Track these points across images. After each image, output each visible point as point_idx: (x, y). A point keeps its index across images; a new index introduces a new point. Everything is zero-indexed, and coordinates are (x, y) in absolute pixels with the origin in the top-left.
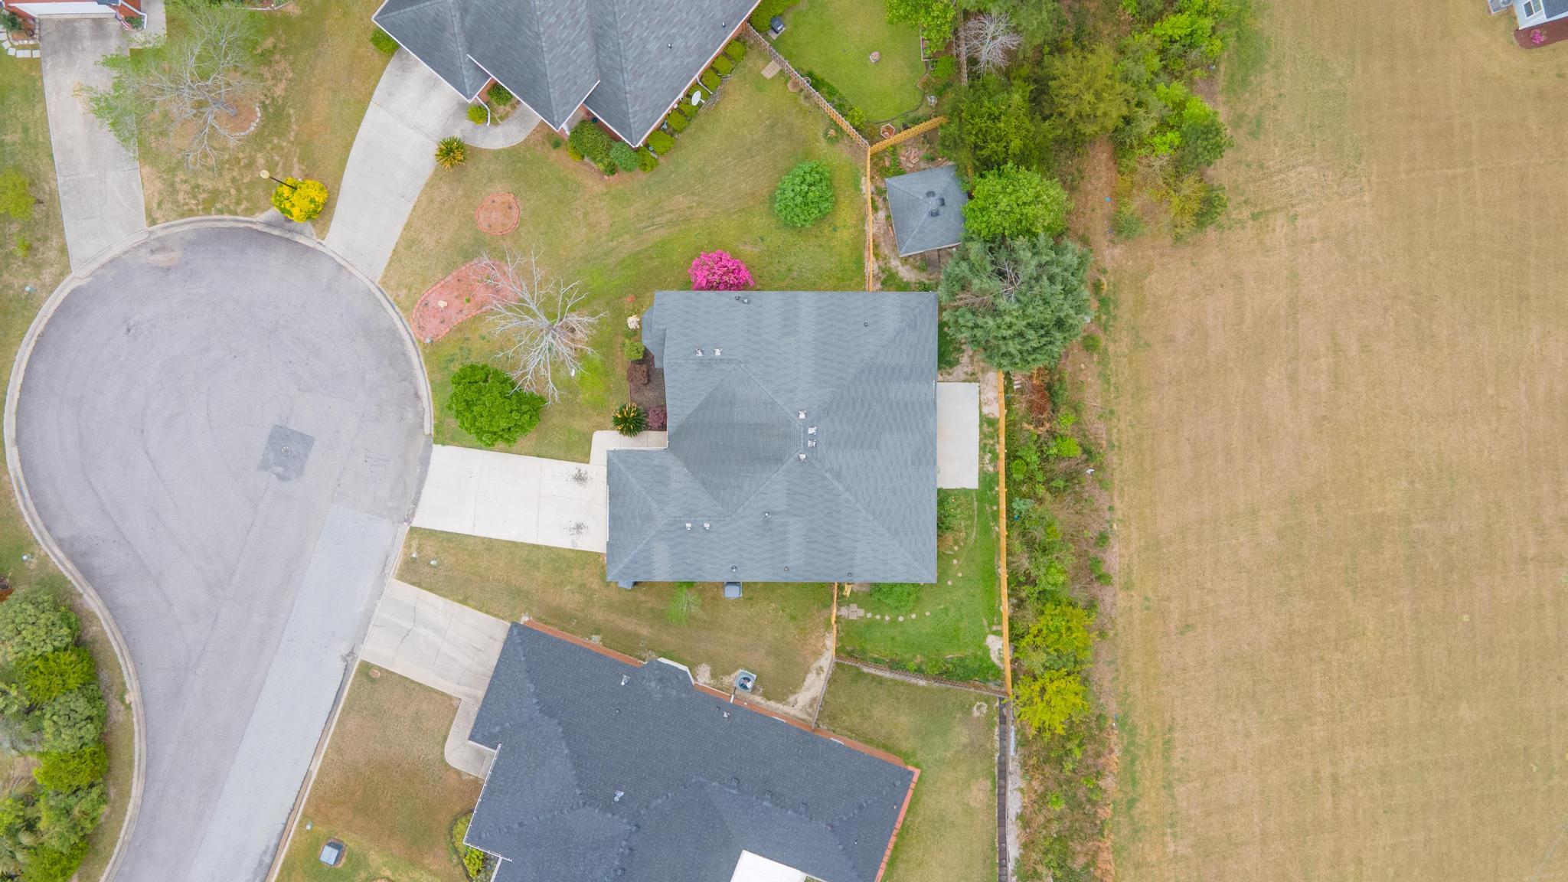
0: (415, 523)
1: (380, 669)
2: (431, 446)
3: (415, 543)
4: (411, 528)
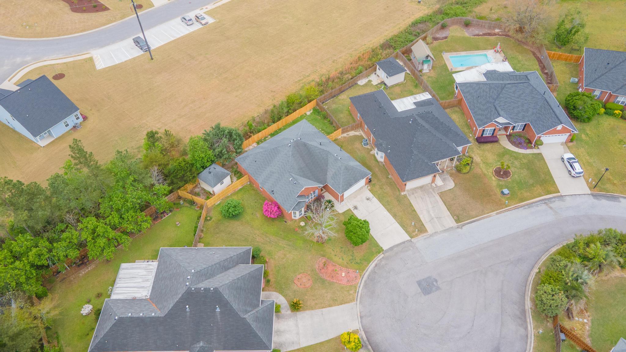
0: (409, 238)
1: (453, 218)
3: (414, 234)
4: (411, 238)
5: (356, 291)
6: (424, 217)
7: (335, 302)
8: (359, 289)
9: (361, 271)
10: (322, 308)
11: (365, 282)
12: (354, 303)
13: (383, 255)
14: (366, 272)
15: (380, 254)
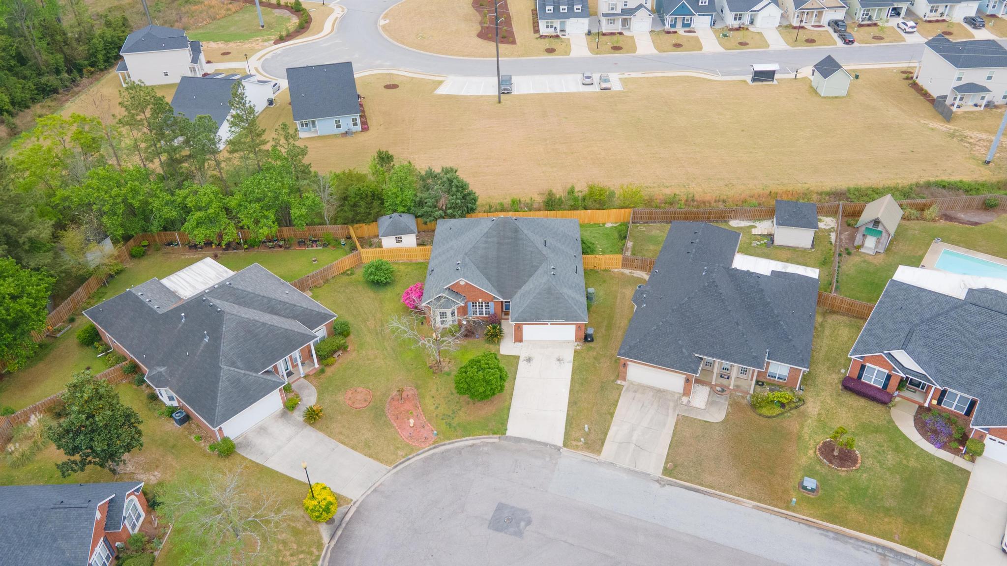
0: (561, 444)
1: (666, 463)
2: (507, 437)
3: (574, 443)
4: (564, 446)
5: (406, 455)
6: (617, 431)
7: (366, 449)
8: (414, 457)
9: (442, 438)
10: (342, 443)
11: (433, 454)
12: (388, 468)
13: (497, 440)
14: (449, 444)
15: (495, 436)
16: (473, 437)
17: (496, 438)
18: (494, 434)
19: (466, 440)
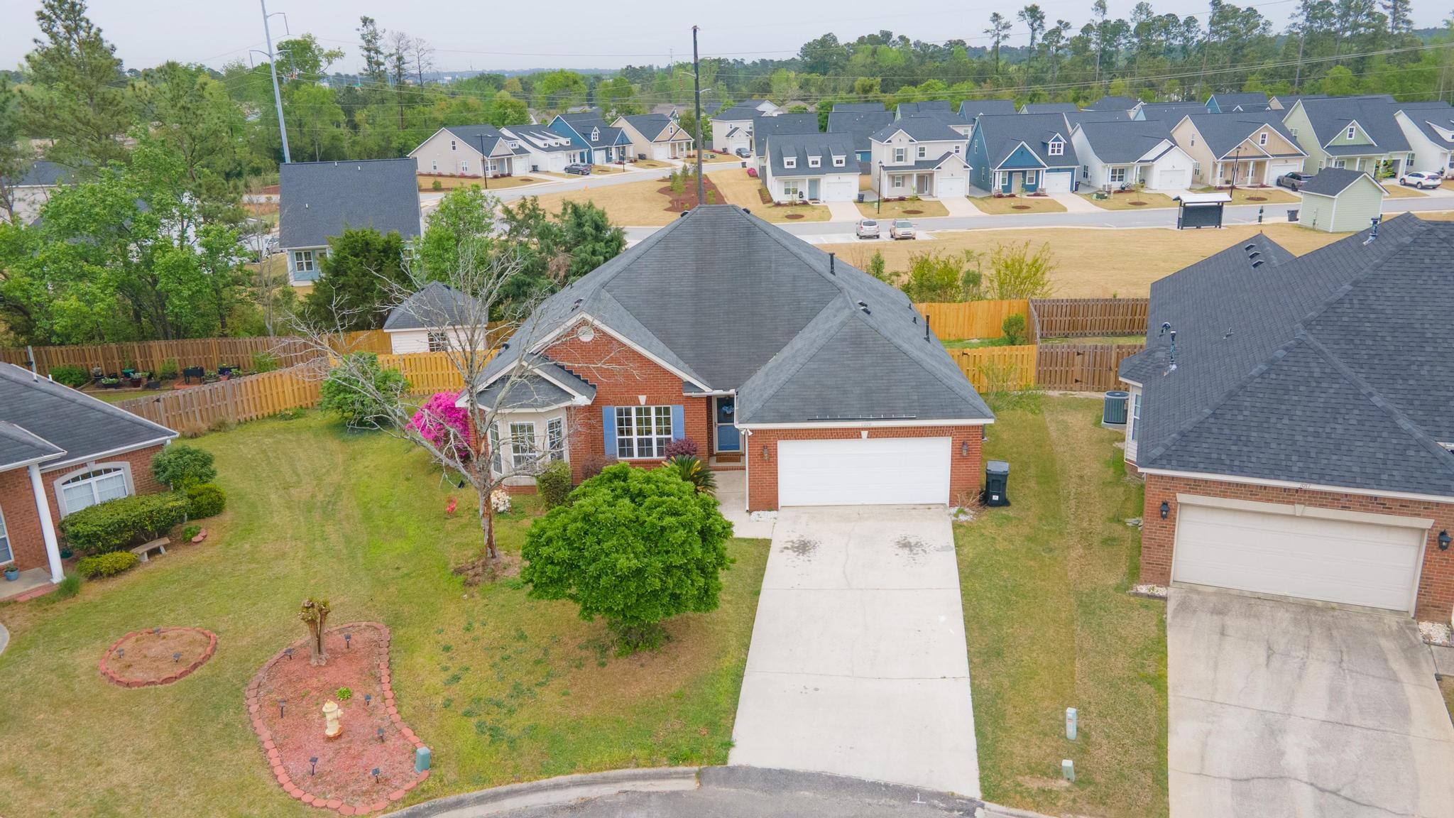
2: (733, 770)
4: (988, 797)
9: (451, 777)
15: (681, 769)
16: (589, 776)
17: (685, 776)
18: (676, 759)
19: (557, 787)
